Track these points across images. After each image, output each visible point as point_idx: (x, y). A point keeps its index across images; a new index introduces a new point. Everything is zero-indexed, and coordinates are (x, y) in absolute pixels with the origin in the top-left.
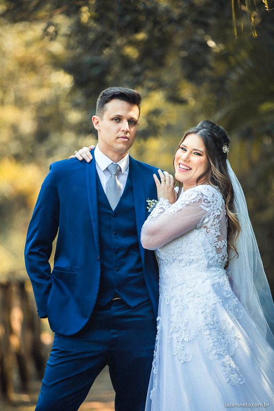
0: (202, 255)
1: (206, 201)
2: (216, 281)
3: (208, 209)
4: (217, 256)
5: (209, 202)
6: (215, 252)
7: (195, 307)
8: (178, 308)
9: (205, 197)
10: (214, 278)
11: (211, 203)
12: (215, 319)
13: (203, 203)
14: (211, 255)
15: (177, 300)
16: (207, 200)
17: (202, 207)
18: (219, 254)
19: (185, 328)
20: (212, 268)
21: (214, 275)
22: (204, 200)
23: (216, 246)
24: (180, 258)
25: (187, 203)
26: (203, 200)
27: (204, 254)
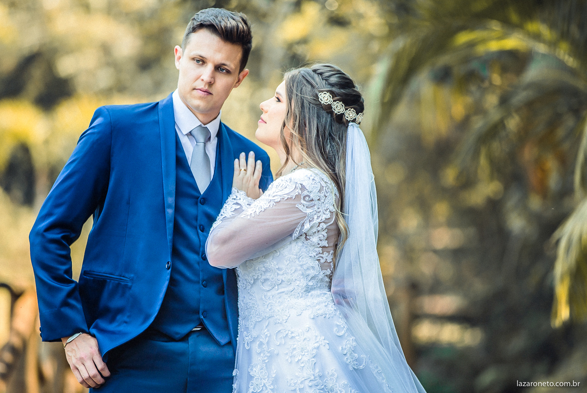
0: (296, 274)
1: (307, 198)
2: (320, 312)
3: (309, 211)
4: (321, 273)
5: (312, 200)
6: (318, 268)
7: (287, 354)
8: (262, 355)
9: (306, 193)
10: (318, 307)
11: (316, 202)
12: (317, 371)
13: (302, 201)
14: (312, 273)
15: (261, 344)
16: (309, 197)
17: (300, 207)
18: (324, 271)
19: (272, 387)
20: (313, 292)
21: (316, 301)
22: (304, 197)
23: (319, 260)
24: (264, 277)
25: (278, 199)
26: (302, 197)
27: (301, 272)
